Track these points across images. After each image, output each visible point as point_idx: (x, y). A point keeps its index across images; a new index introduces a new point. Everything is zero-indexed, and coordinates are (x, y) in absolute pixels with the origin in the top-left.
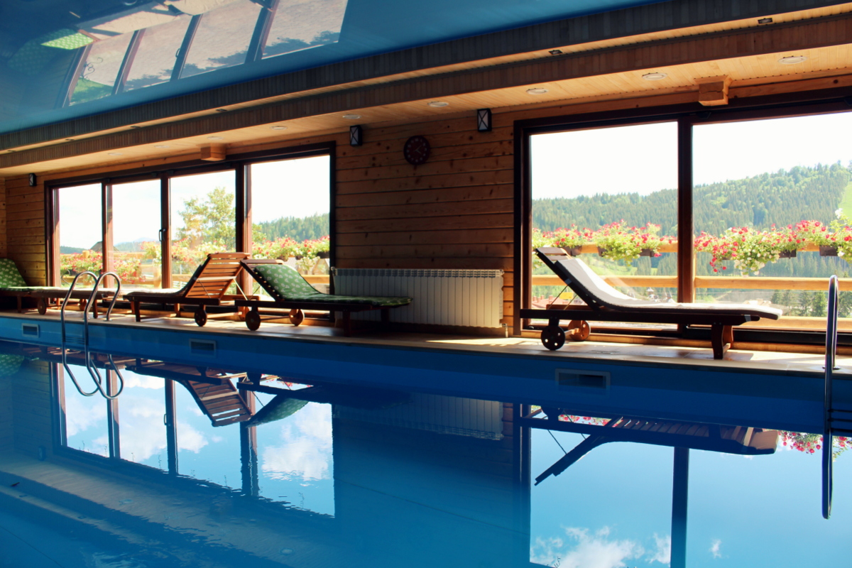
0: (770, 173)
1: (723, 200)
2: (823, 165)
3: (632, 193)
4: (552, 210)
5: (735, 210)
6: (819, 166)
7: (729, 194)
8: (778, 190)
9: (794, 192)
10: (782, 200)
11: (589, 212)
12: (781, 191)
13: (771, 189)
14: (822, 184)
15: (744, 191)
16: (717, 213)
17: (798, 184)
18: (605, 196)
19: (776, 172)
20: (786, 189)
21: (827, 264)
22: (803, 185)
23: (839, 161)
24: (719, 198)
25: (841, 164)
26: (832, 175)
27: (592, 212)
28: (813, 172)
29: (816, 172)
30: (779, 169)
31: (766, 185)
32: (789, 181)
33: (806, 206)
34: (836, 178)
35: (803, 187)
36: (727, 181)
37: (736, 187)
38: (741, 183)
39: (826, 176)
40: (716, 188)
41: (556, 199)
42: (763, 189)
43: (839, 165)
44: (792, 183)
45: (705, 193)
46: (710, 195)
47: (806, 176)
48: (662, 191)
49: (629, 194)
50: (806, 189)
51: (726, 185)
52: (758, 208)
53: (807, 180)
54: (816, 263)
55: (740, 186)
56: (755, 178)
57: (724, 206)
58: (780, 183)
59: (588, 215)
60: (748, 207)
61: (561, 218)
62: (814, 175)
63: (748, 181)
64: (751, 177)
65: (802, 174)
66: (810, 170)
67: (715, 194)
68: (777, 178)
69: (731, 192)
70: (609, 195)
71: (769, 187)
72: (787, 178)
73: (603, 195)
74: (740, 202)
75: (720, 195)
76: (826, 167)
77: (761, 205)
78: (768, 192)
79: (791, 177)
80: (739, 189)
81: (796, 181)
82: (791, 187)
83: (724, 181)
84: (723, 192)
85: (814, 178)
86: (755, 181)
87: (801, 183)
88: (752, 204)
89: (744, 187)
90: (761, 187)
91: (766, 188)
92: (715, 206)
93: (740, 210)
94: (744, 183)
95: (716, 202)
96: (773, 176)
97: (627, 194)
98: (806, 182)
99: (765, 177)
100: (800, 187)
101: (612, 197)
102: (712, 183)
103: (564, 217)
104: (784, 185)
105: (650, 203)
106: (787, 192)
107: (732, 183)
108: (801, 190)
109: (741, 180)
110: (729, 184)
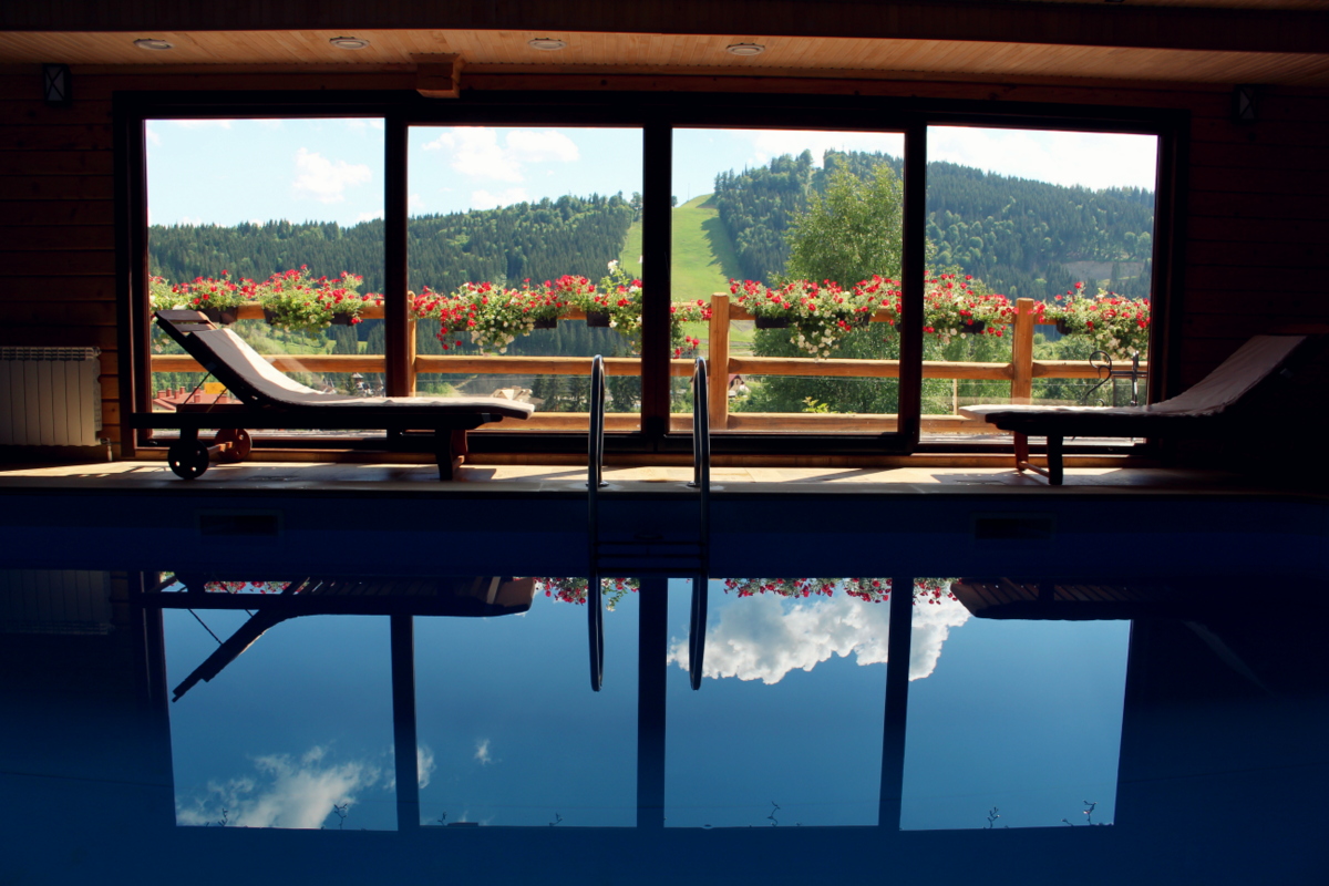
0: (530, 203)
1: (464, 239)
2: (600, 196)
3: (327, 222)
4: (196, 245)
5: (481, 256)
6: (595, 197)
7: (472, 230)
8: (541, 229)
9: (562, 232)
10: (546, 243)
11: (259, 251)
12: (545, 231)
13: (532, 226)
14: (598, 224)
15: (494, 227)
16: (456, 258)
17: (567, 222)
18: (284, 225)
19: (537, 202)
20: (552, 227)
21: (605, 337)
22: (574, 223)
23: (620, 193)
24: (458, 237)
25: (624, 197)
26: (611, 212)
27: (263, 251)
28: (586, 205)
29: (592, 206)
30: (542, 198)
31: (525, 220)
32: (556, 216)
33: (578, 254)
34: (616, 217)
35: (574, 226)
36: (470, 211)
37: (482, 221)
38: (490, 215)
39: (604, 212)
40: (454, 221)
41: (203, 228)
42: (520, 226)
43: (620, 198)
44: (560, 219)
45: (438, 228)
46: (445, 231)
47: (579, 211)
48: (374, 221)
49: (323, 223)
50: (578, 228)
51: (468, 217)
52: (514, 254)
53: (579, 216)
54: (591, 334)
55: (488, 220)
56: (509, 208)
57: (466, 248)
58: (542, 219)
59: (256, 255)
60: (499, 251)
61: (211, 259)
62: (588, 210)
63: (499, 212)
64: (504, 207)
65: (573, 207)
66: (583, 201)
67: (452, 229)
68: (539, 211)
69: (476, 229)
70: (291, 224)
71: (528, 223)
72: (554, 212)
73: (281, 222)
74: (488, 243)
75: (460, 232)
76: (604, 199)
77: (518, 249)
78: (528, 230)
79: (558, 211)
80: (487, 224)
81: (566, 217)
82: (557, 225)
83: (465, 212)
84: (465, 228)
85: (588, 214)
86: (510, 213)
87: (571, 220)
88: (506, 247)
89: (494, 222)
90: (518, 223)
91: (524, 224)
92: (453, 248)
93: (487, 256)
94: (494, 215)
95: (454, 243)
96: (534, 207)
97: (319, 223)
98: (577, 219)
99: (523, 207)
100: (570, 226)
101: (296, 228)
102: (449, 213)
103: (217, 258)
104: (548, 222)
105: (356, 239)
106: (554, 232)
107: (476, 215)
108: (571, 230)
109: (490, 211)
110: (473, 217)
